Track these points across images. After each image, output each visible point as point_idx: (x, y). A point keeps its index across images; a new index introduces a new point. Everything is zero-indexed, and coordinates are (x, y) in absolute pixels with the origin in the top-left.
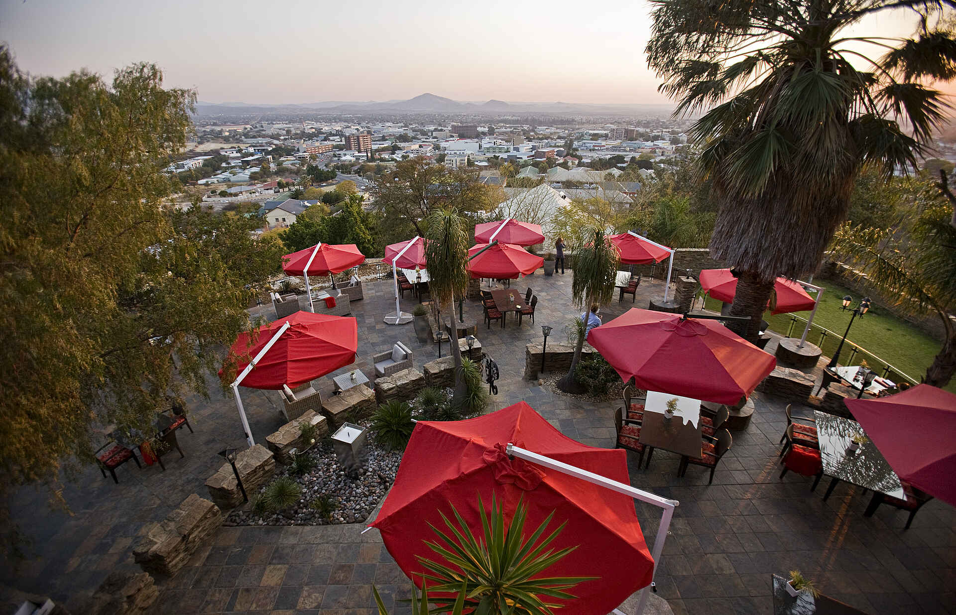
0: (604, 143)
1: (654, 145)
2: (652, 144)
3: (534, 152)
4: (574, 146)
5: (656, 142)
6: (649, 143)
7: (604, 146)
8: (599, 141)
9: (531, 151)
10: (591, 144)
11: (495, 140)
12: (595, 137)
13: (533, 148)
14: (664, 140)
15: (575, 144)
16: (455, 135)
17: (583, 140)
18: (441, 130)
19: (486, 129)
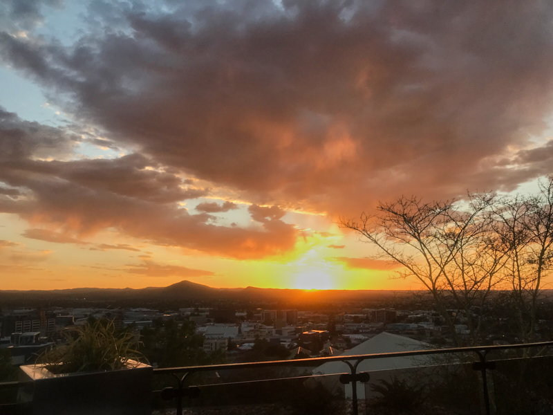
1: (419, 326)
2: (416, 325)
11: (255, 324)
13: (297, 331)
14: (427, 321)
15: (338, 327)
16: (212, 319)
17: (345, 323)
18: (198, 315)
19: (244, 314)
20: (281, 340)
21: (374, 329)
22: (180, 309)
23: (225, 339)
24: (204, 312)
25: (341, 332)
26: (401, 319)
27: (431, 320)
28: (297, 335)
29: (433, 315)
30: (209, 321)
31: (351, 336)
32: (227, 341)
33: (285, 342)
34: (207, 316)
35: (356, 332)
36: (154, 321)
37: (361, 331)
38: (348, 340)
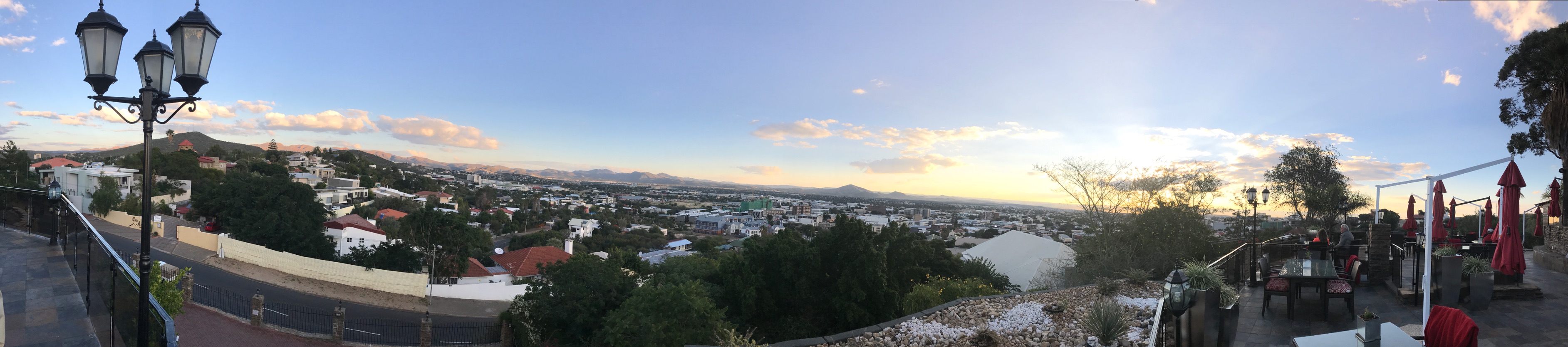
0: (979, 221)
4: (958, 223)
5: (1014, 222)
6: (1009, 223)
7: (979, 223)
8: (975, 220)
10: (970, 221)
12: (972, 217)
14: (1018, 220)
15: (959, 221)
16: (870, 212)
17: (964, 219)
18: (860, 208)
19: (892, 210)
20: (919, 228)
21: (983, 224)
22: (848, 203)
23: (880, 225)
24: (864, 206)
25: (961, 225)
26: (1001, 218)
27: (1021, 220)
28: (930, 226)
29: (1023, 217)
30: (868, 213)
31: (968, 228)
32: (881, 227)
33: (922, 230)
34: (866, 209)
35: (971, 225)
36: (830, 209)
37: (974, 225)
38: (966, 230)
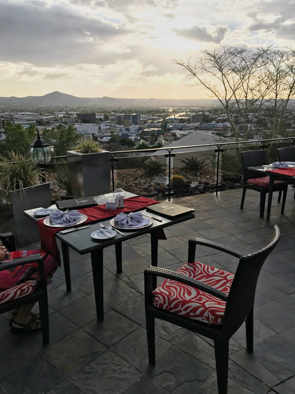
1: (224, 125)
2: (222, 124)
3: (140, 131)
5: (225, 123)
6: (220, 124)
7: (189, 127)
9: (139, 131)
11: (110, 124)
13: (140, 129)
19: (102, 117)
21: (193, 127)
24: (73, 115)
30: (77, 122)
33: (132, 136)
34: (75, 118)
35: (181, 129)
36: (37, 121)
38: (174, 135)
